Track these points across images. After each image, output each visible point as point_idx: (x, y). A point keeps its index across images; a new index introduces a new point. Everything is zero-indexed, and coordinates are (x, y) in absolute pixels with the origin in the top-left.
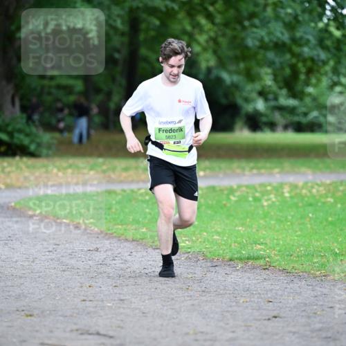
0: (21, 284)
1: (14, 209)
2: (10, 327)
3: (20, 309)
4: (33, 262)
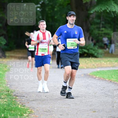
0: (92, 101)
1: (89, 75)
2: (88, 115)
3: (91, 110)
4: (96, 93)
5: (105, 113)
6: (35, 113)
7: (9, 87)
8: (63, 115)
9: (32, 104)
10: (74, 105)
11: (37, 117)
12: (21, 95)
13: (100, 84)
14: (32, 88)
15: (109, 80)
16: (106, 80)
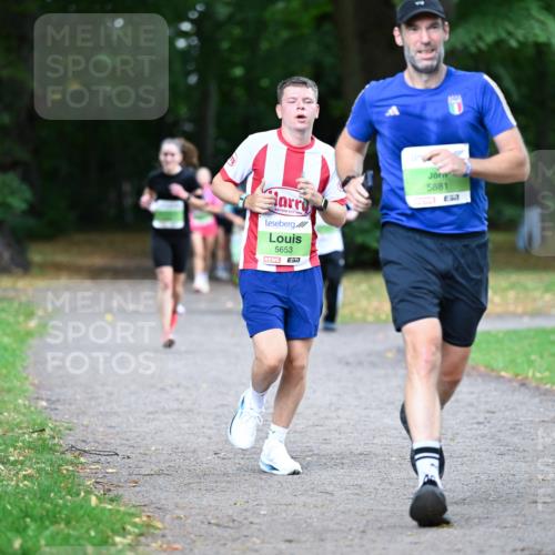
5: (497, 530)
6: (167, 531)
7: (46, 408)
8: (299, 542)
9: (154, 488)
10: (352, 496)
11: (176, 549)
12: (100, 448)
13: (472, 393)
14: (151, 417)
15: (517, 375)
16: (503, 377)
